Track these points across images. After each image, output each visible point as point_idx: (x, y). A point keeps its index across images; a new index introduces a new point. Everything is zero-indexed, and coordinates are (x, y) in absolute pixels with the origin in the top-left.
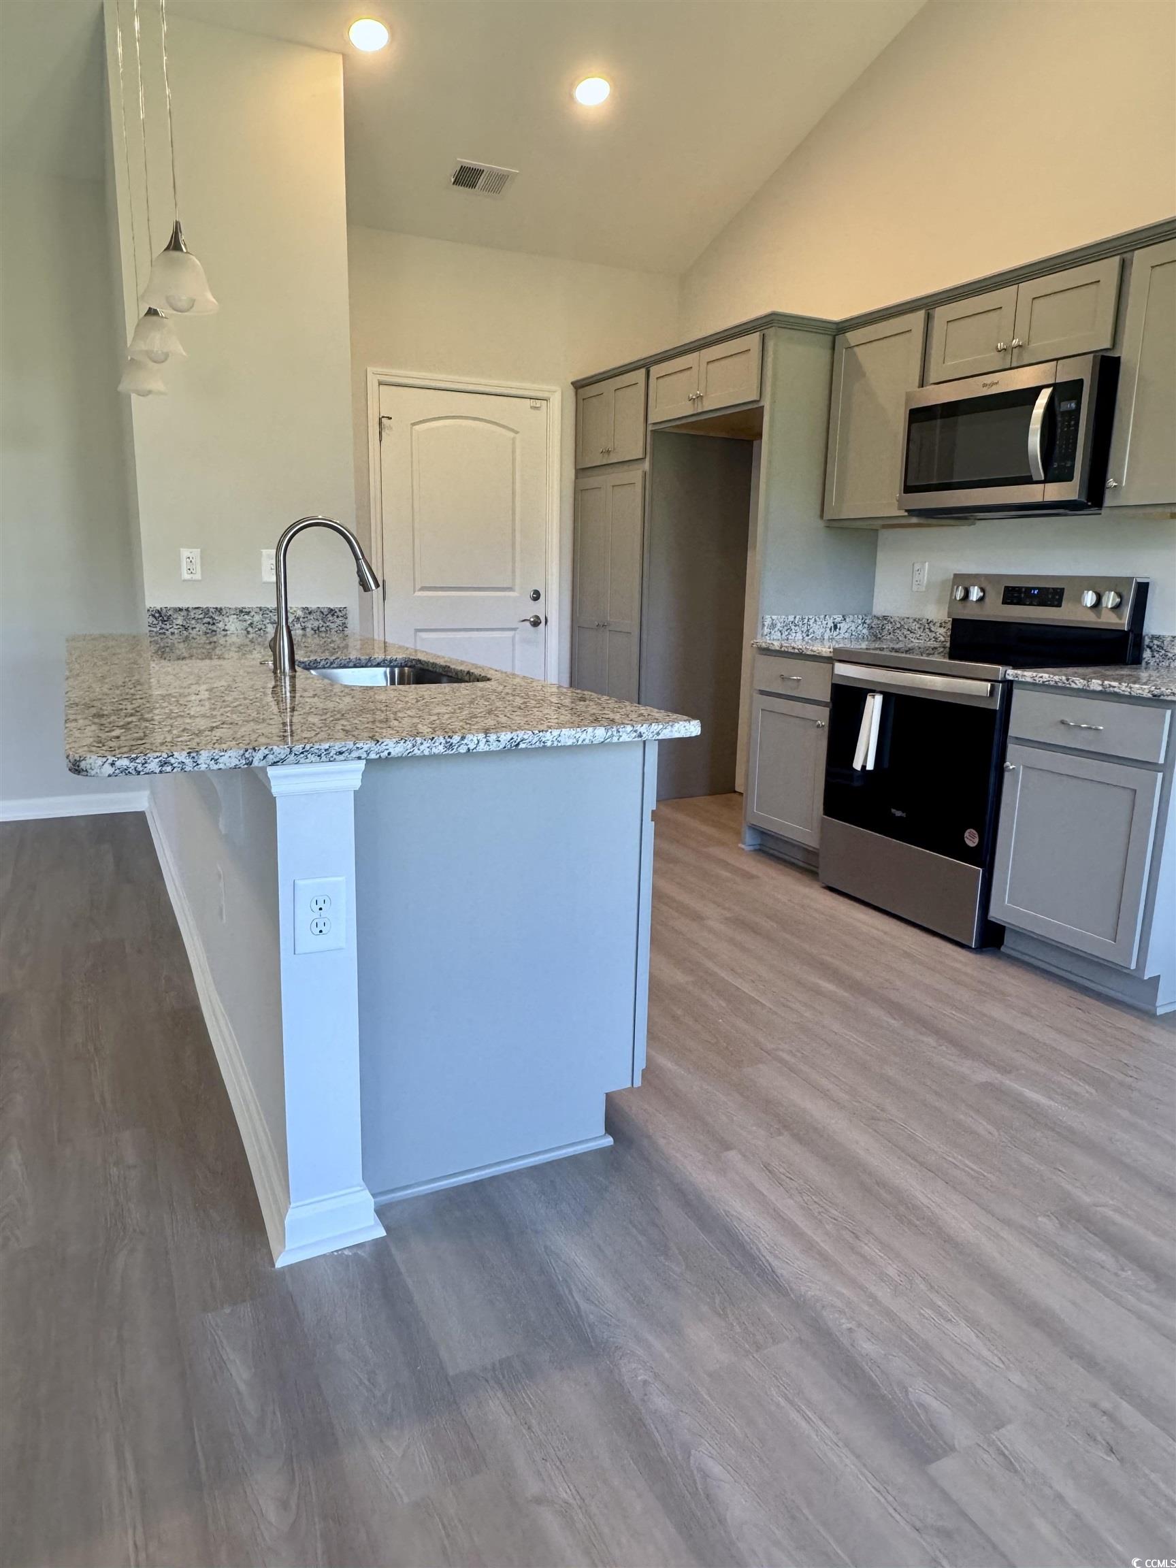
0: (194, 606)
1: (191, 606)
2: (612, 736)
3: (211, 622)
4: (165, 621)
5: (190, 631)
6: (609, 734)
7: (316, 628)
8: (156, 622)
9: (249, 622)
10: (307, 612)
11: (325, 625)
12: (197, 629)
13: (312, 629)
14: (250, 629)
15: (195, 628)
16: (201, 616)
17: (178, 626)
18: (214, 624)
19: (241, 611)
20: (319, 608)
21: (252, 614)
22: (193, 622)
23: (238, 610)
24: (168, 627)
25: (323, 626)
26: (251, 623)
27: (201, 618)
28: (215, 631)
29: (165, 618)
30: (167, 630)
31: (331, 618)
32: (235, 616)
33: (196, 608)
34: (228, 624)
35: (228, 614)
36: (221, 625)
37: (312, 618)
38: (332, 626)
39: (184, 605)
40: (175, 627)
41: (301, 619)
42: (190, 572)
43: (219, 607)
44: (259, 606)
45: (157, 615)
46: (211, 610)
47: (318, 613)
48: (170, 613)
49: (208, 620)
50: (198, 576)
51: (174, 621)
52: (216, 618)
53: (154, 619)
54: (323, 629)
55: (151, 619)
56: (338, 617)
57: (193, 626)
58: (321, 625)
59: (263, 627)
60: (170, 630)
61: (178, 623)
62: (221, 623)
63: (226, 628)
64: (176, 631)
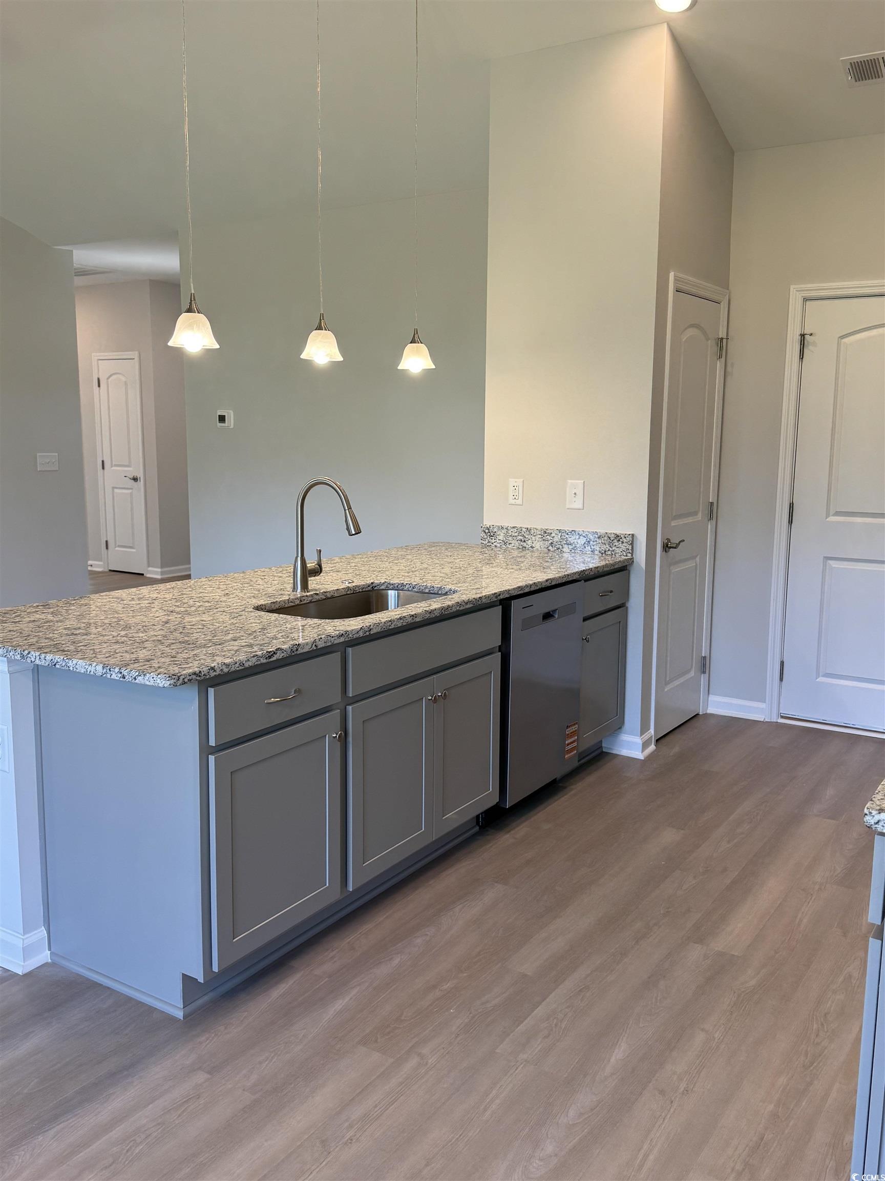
0: (512, 526)
1: (510, 525)
2: (106, 673)
3: (523, 540)
4: (491, 536)
5: (508, 546)
6: (105, 671)
7: (603, 552)
8: (486, 537)
9: (550, 542)
10: (597, 536)
11: (611, 549)
12: (513, 545)
13: (600, 552)
14: (550, 548)
15: (511, 543)
16: (516, 534)
17: (500, 541)
18: (525, 541)
19: (545, 532)
20: (606, 533)
21: (553, 535)
22: (510, 538)
23: (543, 531)
24: (493, 541)
25: (609, 550)
26: (552, 543)
27: (516, 536)
28: (526, 548)
29: (492, 534)
30: (492, 543)
31: (617, 544)
32: (540, 536)
33: (514, 527)
34: (535, 542)
35: (535, 534)
36: (529, 542)
37: (600, 542)
38: (618, 550)
39: (505, 525)
40: (498, 542)
41: (591, 542)
42: (514, 497)
43: (529, 527)
44: (559, 528)
45: (487, 531)
46: (524, 529)
47: (606, 538)
48: (495, 530)
49: (521, 538)
50: (519, 502)
51: (498, 537)
52: (527, 537)
53: (484, 534)
54: (609, 553)
55: (483, 534)
56: (623, 543)
57: (510, 542)
58: (607, 549)
59: (561, 547)
60: (494, 544)
61: (500, 539)
62: (530, 541)
63: (534, 545)
64: (498, 545)
